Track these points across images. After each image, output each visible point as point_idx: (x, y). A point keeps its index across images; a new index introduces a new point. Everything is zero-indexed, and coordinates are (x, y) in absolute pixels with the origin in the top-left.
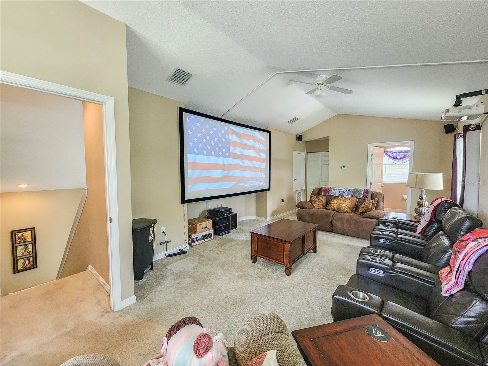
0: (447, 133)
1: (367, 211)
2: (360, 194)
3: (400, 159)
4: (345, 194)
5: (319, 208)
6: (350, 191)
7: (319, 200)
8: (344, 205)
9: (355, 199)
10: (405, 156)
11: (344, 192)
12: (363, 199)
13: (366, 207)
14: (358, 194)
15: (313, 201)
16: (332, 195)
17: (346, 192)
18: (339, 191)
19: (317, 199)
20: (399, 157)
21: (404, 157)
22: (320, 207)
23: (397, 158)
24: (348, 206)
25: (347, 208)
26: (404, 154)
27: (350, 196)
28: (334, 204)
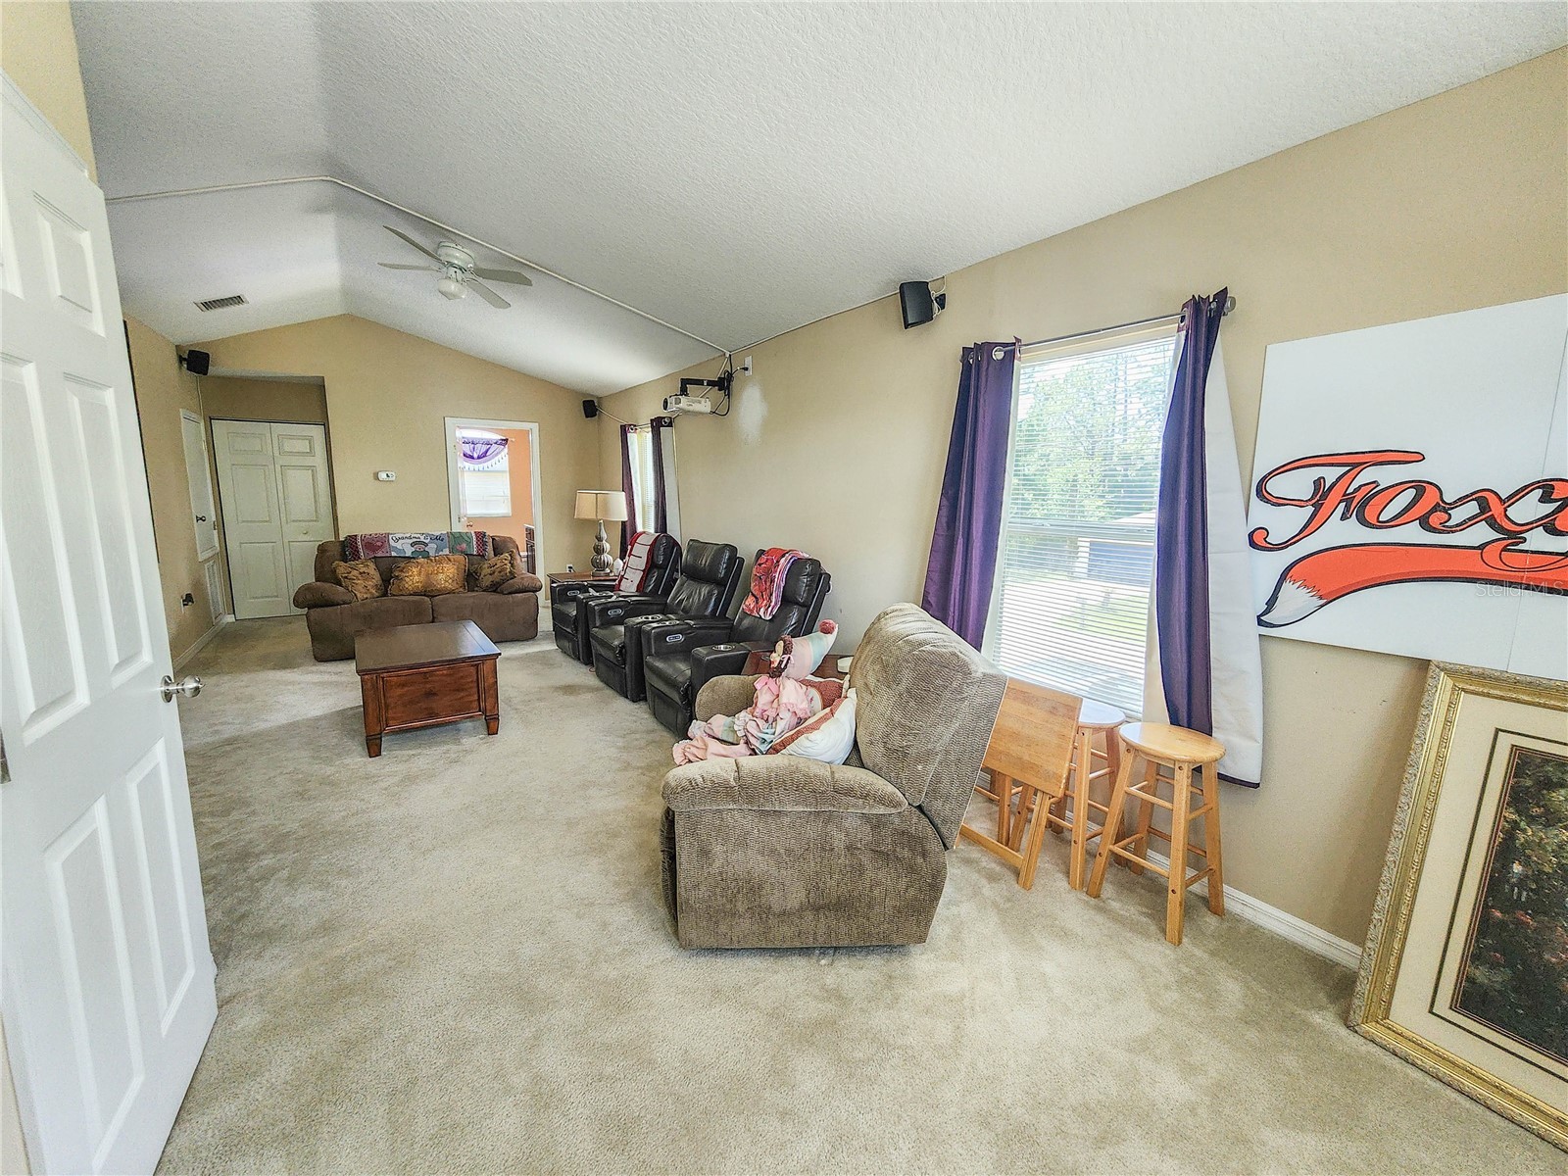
0: (587, 417)
1: (504, 581)
2: (469, 543)
3: (479, 458)
4: (432, 548)
5: (368, 596)
6: (438, 538)
7: (361, 573)
8: (441, 576)
9: (461, 558)
10: (487, 451)
11: (426, 545)
12: (479, 555)
13: (500, 572)
14: (464, 545)
15: (346, 577)
16: (394, 554)
17: (430, 542)
18: (411, 541)
19: (355, 572)
20: (475, 456)
21: (485, 455)
22: (371, 593)
23: (472, 457)
24: (451, 576)
25: (450, 581)
26: (485, 447)
27: (446, 551)
28: (414, 578)
